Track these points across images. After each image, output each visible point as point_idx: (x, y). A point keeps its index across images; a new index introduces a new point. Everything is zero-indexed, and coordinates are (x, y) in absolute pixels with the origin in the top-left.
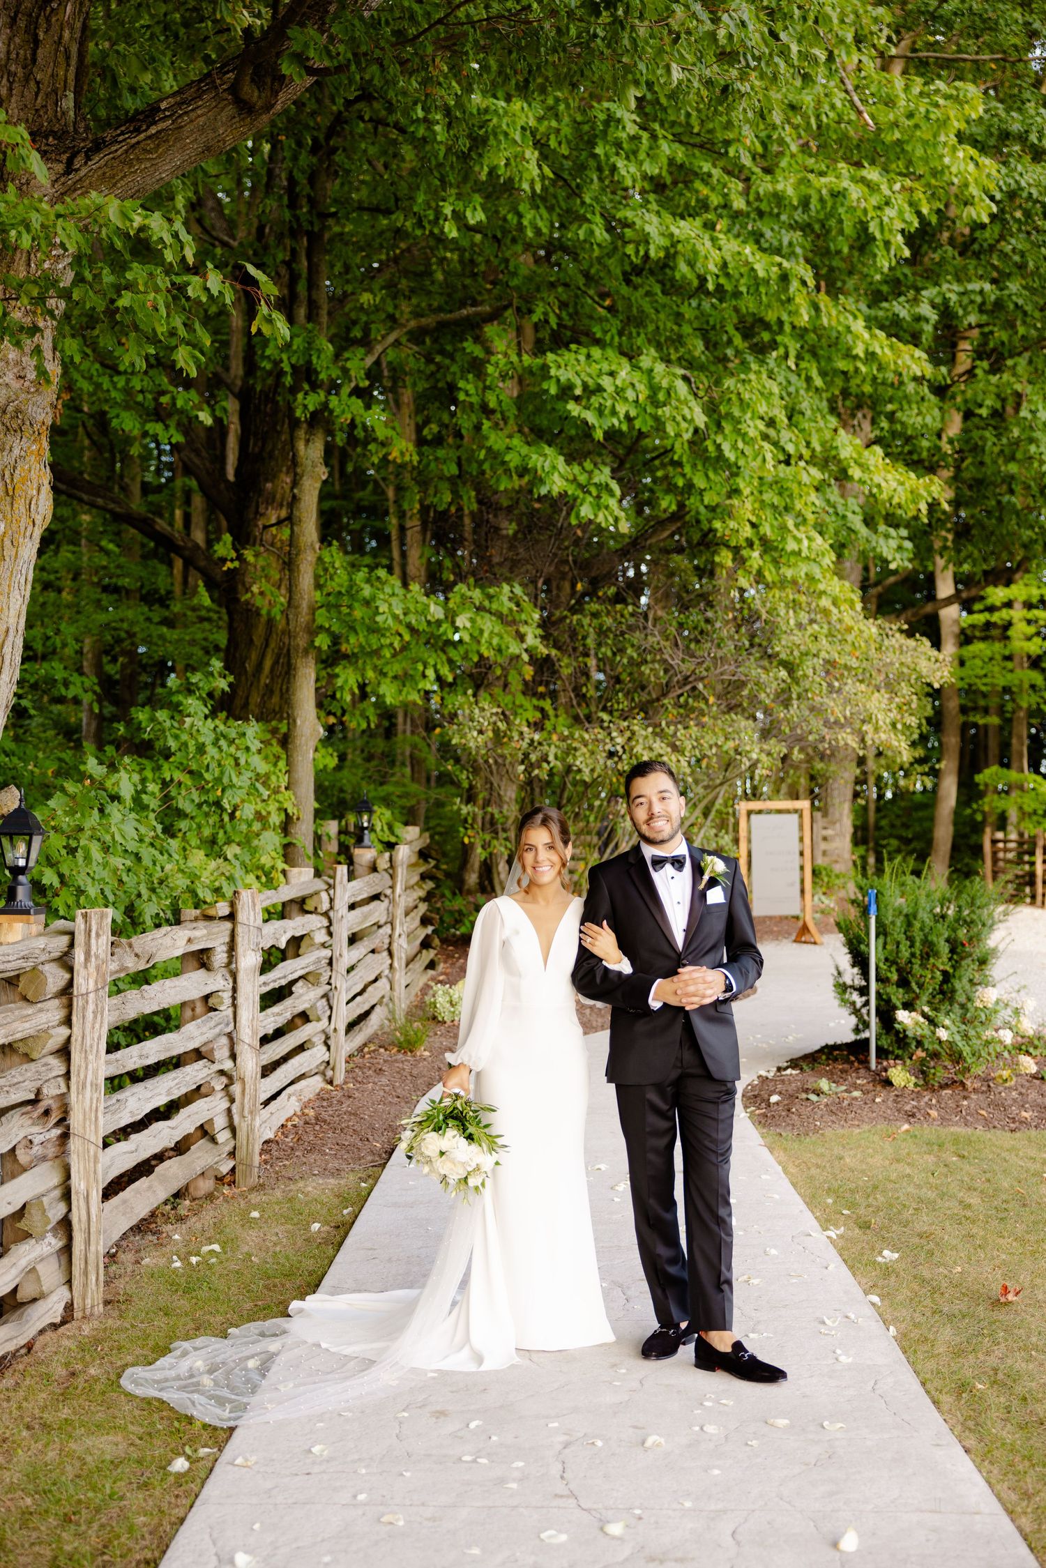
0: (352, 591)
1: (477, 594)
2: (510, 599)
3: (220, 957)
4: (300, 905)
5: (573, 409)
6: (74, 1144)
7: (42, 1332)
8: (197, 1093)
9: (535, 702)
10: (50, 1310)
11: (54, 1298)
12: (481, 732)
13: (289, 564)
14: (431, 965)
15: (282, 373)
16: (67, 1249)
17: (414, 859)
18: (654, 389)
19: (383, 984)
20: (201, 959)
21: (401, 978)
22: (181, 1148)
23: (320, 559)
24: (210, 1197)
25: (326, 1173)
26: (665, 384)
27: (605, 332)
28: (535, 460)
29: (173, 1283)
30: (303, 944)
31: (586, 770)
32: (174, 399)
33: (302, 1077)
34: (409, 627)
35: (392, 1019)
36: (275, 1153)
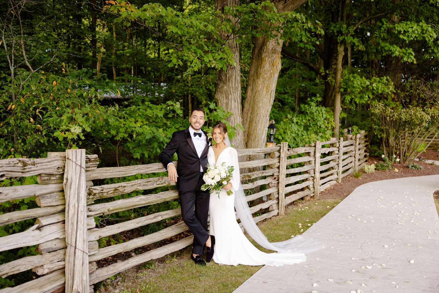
0: (349, 79)
1: (378, 79)
2: (386, 80)
3: (312, 154)
4: (332, 145)
5: (401, 36)
6: (280, 184)
7: (273, 216)
8: (306, 180)
9: (395, 103)
10: (275, 213)
11: (275, 211)
12: (379, 110)
13: (335, 73)
14: (366, 161)
15: (334, 33)
16: (278, 203)
17: (363, 137)
18: (423, 30)
19: (353, 164)
20: (308, 154)
21: (357, 163)
22: (302, 190)
23: (342, 72)
24: (309, 200)
25: (333, 198)
26: (425, 29)
27: (412, 17)
28: (392, 48)
29: (298, 212)
30: (333, 153)
31: (404, 119)
32: (311, 40)
33: (332, 180)
34: (362, 86)
35: (355, 171)
36: (323, 194)
